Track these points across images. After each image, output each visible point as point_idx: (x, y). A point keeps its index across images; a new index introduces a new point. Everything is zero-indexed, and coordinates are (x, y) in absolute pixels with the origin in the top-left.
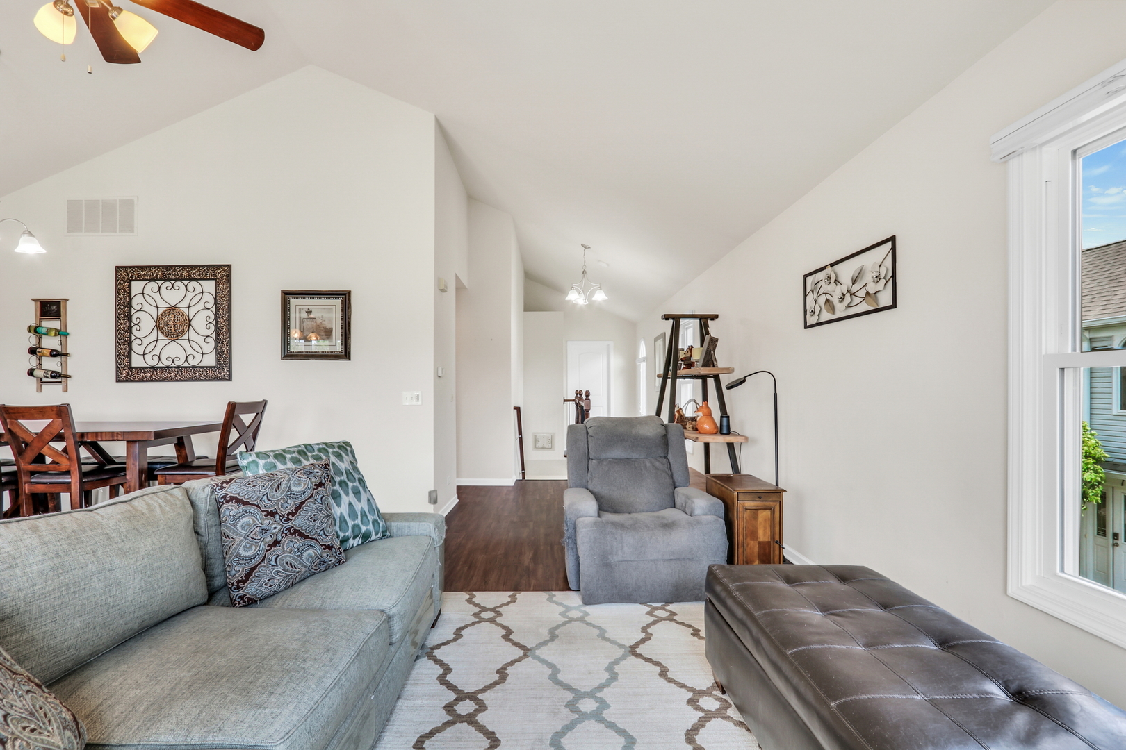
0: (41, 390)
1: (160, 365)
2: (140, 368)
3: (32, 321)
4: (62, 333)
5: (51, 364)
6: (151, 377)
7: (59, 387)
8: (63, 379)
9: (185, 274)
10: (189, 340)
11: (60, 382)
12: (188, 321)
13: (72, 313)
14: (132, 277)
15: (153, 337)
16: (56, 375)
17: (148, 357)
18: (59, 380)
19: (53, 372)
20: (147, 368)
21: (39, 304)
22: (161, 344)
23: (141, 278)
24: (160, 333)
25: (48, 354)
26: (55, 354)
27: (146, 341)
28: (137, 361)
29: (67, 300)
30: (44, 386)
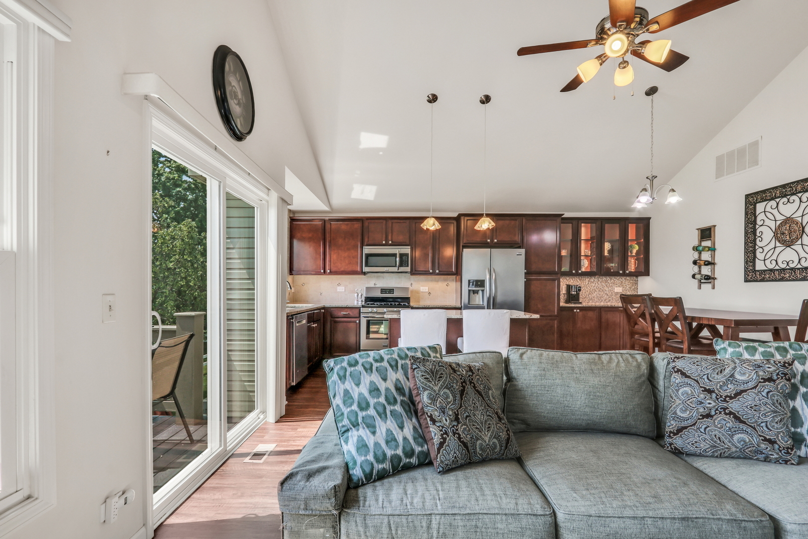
0: (700, 288)
1: (777, 268)
2: (761, 271)
3: (696, 243)
4: (712, 249)
5: (706, 270)
6: (769, 278)
7: (710, 286)
8: (712, 280)
9: (799, 188)
10: (802, 244)
11: (710, 282)
12: (801, 229)
13: (719, 235)
14: (757, 200)
15: (772, 245)
16: (708, 278)
17: (768, 262)
18: (710, 281)
19: (706, 275)
20: (767, 270)
21: (700, 231)
22: (778, 250)
23: (763, 200)
24: (777, 242)
25: (703, 264)
26: (708, 263)
27: (766, 249)
28: (760, 266)
29: (715, 226)
30: (703, 285)
